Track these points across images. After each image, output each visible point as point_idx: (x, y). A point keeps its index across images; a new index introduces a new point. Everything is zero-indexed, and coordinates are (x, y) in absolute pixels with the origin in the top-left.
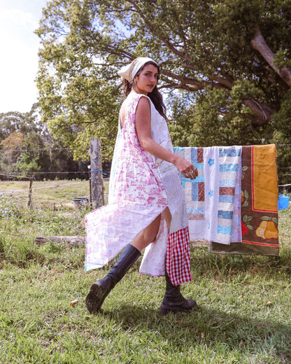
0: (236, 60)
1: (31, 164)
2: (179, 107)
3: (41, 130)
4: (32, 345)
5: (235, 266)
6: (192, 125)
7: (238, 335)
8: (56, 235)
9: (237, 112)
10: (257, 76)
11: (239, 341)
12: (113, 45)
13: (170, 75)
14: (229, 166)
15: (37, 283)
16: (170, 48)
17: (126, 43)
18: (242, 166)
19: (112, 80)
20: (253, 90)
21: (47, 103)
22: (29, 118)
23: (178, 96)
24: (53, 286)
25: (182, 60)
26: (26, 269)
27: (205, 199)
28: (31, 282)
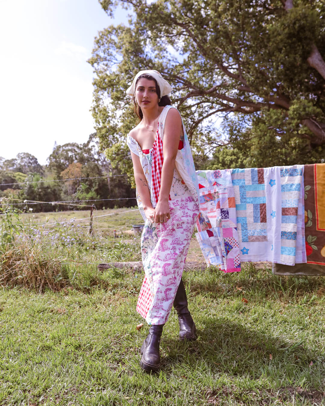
0: (291, 80)
1: (90, 193)
2: (235, 130)
3: (98, 160)
4: (100, 368)
5: (300, 288)
6: (250, 148)
7: (308, 357)
8: (118, 261)
9: (295, 132)
10: (315, 95)
11: (309, 362)
12: (166, 71)
13: (225, 98)
14: (291, 186)
15: (102, 308)
16: (224, 71)
17: (179, 68)
18: (305, 185)
20: (311, 109)
21: (103, 132)
22: (86, 148)
23: (234, 119)
24: (118, 310)
25: (236, 82)
26: (91, 295)
27: (267, 220)
28: (96, 307)
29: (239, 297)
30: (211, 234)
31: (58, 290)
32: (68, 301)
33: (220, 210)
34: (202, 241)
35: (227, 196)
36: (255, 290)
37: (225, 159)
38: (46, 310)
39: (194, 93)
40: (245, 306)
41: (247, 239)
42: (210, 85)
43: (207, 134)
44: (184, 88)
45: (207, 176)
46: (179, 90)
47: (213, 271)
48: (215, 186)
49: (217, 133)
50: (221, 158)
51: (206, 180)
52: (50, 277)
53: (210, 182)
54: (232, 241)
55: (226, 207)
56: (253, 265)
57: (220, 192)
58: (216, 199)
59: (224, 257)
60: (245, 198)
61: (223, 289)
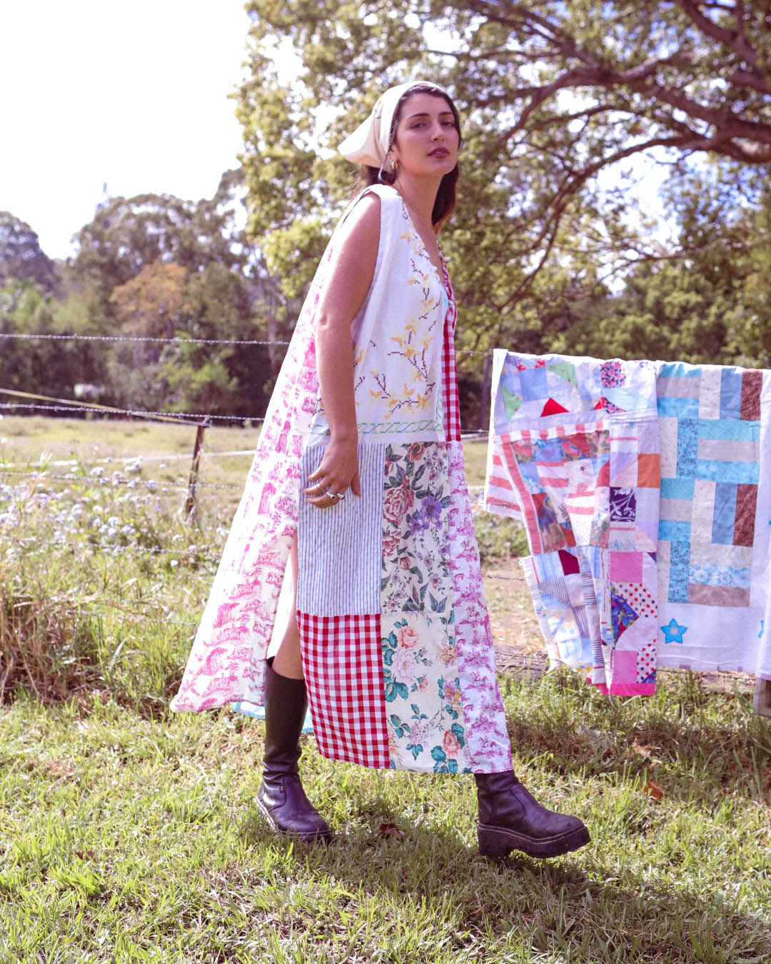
2: (704, 213)
3: (241, 260)
6: (743, 278)
13: (681, 101)
15: (196, 774)
16: (688, 12)
19: (488, 111)
21: (268, 173)
23: (703, 177)
24: (243, 785)
25: (725, 53)
26: (163, 724)
27: (756, 540)
28: (177, 767)
29: (638, 780)
30: (570, 564)
31: (56, 698)
32: (85, 739)
33: (608, 489)
34: (540, 586)
35: (635, 448)
36: (690, 760)
37: (667, 300)
38: (11, 762)
39: (581, 76)
40: (652, 809)
41: (684, 593)
42: (636, 55)
43: (611, 216)
44: (549, 56)
45: (579, 377)
46: (533, 58)
47: (564, 682)
48: (601, 413)
49: (644, 216)
50: (652, 295)
51: (574, 390)
52: (38, 653)
53: (587, 397)
54: (636, 595)
55: (628, 482)
56: (694, 679)
57: (616, 431)
58: (599, 454)
59: (605, 644)
60: (692, 461)
61: (589, 747)
